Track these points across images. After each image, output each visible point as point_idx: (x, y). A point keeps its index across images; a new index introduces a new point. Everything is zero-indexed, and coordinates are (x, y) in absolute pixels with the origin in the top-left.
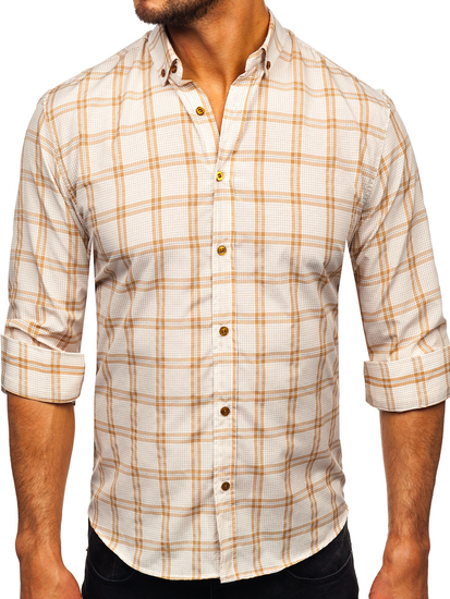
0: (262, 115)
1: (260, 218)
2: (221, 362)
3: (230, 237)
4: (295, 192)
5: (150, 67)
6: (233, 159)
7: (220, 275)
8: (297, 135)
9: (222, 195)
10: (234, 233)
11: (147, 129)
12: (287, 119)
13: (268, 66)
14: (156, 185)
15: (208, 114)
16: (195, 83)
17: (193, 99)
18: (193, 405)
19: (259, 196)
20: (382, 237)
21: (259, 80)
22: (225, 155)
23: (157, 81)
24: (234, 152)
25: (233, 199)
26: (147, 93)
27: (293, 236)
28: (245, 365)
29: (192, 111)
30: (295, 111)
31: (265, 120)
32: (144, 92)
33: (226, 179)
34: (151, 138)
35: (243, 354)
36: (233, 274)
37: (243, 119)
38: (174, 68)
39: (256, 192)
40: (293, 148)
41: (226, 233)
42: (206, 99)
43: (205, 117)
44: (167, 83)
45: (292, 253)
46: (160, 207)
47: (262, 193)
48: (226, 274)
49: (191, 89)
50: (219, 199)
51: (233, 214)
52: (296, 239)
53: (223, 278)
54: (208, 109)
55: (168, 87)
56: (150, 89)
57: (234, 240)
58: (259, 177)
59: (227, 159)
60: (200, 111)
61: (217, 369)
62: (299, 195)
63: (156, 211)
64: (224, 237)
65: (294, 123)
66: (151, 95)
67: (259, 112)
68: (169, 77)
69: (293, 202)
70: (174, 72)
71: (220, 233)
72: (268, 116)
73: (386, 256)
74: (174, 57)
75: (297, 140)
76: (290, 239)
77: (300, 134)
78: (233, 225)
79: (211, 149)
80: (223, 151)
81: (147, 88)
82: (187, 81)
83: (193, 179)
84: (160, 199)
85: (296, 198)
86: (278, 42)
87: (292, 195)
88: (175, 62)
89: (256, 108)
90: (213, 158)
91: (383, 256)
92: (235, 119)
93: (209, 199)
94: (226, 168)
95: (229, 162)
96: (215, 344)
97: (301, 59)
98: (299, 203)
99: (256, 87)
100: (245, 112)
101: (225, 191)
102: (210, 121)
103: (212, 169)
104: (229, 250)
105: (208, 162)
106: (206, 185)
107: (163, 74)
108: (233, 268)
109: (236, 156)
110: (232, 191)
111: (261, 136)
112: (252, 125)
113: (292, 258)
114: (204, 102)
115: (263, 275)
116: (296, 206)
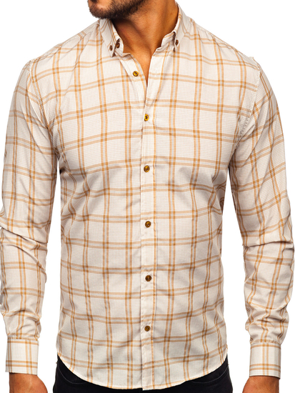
0: (175, 77)
1: (173, 147)
2: (146, 245)
3: (152, 160)
4: (196, 129)
5: (101, 44)
6: (155, 106)
7: (146, 186)
8: (198, 90)
9: (148, 130)
10: (155, 157)
11: (99, 85)
12: (191, 79)
13: (177, 43)
14: (104, 124)
15: (141, 76)
16: (132, 55)
17: (131, 66)
18: (127, 273)
19: (172, 133)
20: (254, 157)
21: (171, 53)
22: (150, 103)
23: (106, 53)
24: (156, 100)
25: (155, 133)
26: (99, 62)
27: (195, 160)
28: (162, 247)
29: (130, 73)
30: (197, 75)
31: (177, 80)
32: (97, 61)
33: (151, 119)
34: (102, 91)
35: (161, 240)
36: (154, 185)
37: (161, 78)
38: (118, 45)
39: (170, 129)
40: (195, 99)
41: (150, 157)
42: (139, 66)
43: (139, 78)
44: (114, 55)
45: (193, 171)
46: (106, 140)
47: (175, 130)
48: (150, 185)
49: (130, 59)
50: (146, 133)
51: (155, 144)
52: (197, 162)
53: (148, 188)
54: (141, 72)
55: (114, 58)
56: (101, 59)
57: (155, 162)
58: (172, 118)
59: (151, 105)
60: (136, 74)
61: (143, 250)
62: (198, 132)
63: (104, 142)
64: (148, 160)
65: (197, 82)
66: (101, 63)
67: (173, 75)
68: (115, 51)
69: (195, 137)
70: (118, 47)
71: (146, 157)
72: (179, 78)
73: (256, 170)
74: (118, 37)
75: (198, 93)
76: (192, 162)
77: (200, 90)
78: (155, 151)
79: (141, 98)
80: (149, 100)
81: (99, 58)
82: (126, 54)
83: (129, 119)
84: (106, 134)
85: (196, 134)
86: (184, 27)
87: (194, 131)
88: (118, 41)
89: (171, 72)
90: (142, 105)
91: (254, 170)
92: (156, 79)
93: (140, 133)
94: (151, 112)
95: (153, 108)
96: (142, 233)
97: (200, 39)
98: (199, 137)
99: (169, 57)
100: (162, 74)
101: (149, 128)
102: (142, 80)
103: (141, 112)
104: (151, 169)
105: (139, 108)
106: (137, 123)
107: (111, 48)
108: (154, 181)
109: (158, 103)
110: (154, 128)
111: (174, 90)
112: (168, 83)
113: (193, 175)
114: (138, 68)
115: (173, 185)
116: (197, 139)
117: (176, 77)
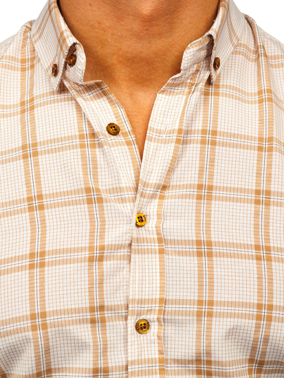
0: (209, 137)
1: (206, 280)
3: (156, 307)
4: (262, 243)
5: (32, 67)
6: (162, 197)
7: (140, 362)
8: (264, 166)
9: (145, 246)
10: (163, 301)
11: (25, 157)
12: (249, 143)
13: (217, 64)
14: (38, 234)
15: (125, 135)
17: (101, 111)
19: (204, 249)
21: (202, 85)
22: (149, 191)
23: (44, 83)
24: (164, 188)
25: (161, 252)
26: (27, 106)
27: (259, 306)
29: (101, 127)
30: (261, 133)
31: (214, 143)
32: (23, 103)
33: (151, 224)
34: (32, 168)
36: (162, 361)
37: (178, 141)
38: (71, 59)
39: (199, 243)
40: (258, 184)
41: (151, 301)
42: (121, 112)
44: (62, 89)
45: (257, 331)
46: (42, 265)
47: (209, 244)
48: (150, 361)
49: (98, 97)
50: (140, 252)
51: (162, 274)
52: (265, 312)
53: (145, 367)
54: (125, 126)
55: (63, 96)
56: (32, 100)
57: (161, 312)
58: (202, 222)
59: (153, 197)
60: (113, 130)
62: (268, 249)
63: (37, 271)
65: (260, 149)
66: (32, 108)
67: (204, 132)
68: (64, 76)
69: (258, 258)
70: (73, 64)
71: (141, 301)
74: (71, 40)
76: (254, 311)
77: (270, 166)
78: (162, 289)
79: (127, 180)
80: (146, 185)
81: (27, 98)
82: (92, 82)
83: (98, 224)
84: (43, 254)
85: (262, 253)
86: (232, 31)
87: (257, 247)
88: (73, 49)
89: (198, 125)
90: (131, 195)
92: (166, 142)
93: (125, 251)
94: (151, 209)
95: (156, 201)
97: (265, 56)
98: (269, 259)
99: (196, 95)
100: (180, 131)
101: (148, 240)
102: (128, 143)
103: (129, 210)
104: (154, 328)
105: (123, 201)
106: (118, 231)
107: (55, 72)
108: (161, 352)
109: (167, 193)
110: (160, 240)
111: (207, 165)
112: (193, 151)
113: (255, 341)
114: (117, 117)
115: (209, 363)
116: (264, 263)
117: (211, 138)
